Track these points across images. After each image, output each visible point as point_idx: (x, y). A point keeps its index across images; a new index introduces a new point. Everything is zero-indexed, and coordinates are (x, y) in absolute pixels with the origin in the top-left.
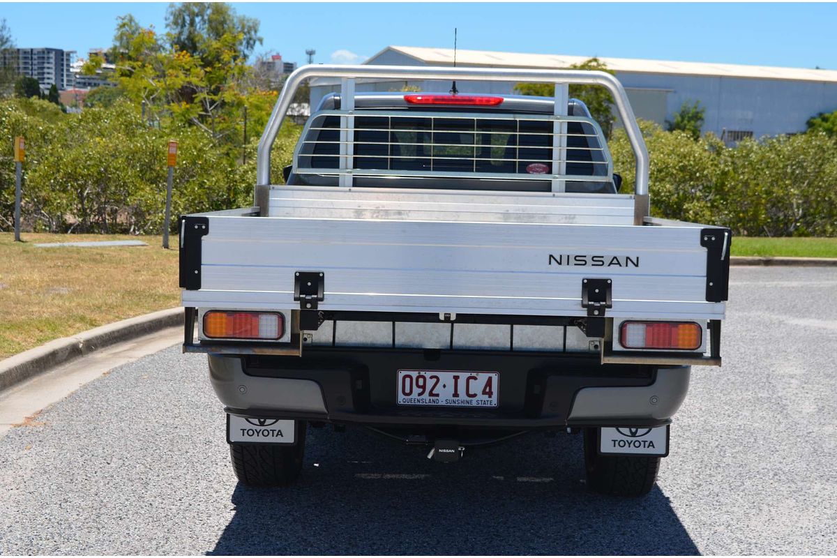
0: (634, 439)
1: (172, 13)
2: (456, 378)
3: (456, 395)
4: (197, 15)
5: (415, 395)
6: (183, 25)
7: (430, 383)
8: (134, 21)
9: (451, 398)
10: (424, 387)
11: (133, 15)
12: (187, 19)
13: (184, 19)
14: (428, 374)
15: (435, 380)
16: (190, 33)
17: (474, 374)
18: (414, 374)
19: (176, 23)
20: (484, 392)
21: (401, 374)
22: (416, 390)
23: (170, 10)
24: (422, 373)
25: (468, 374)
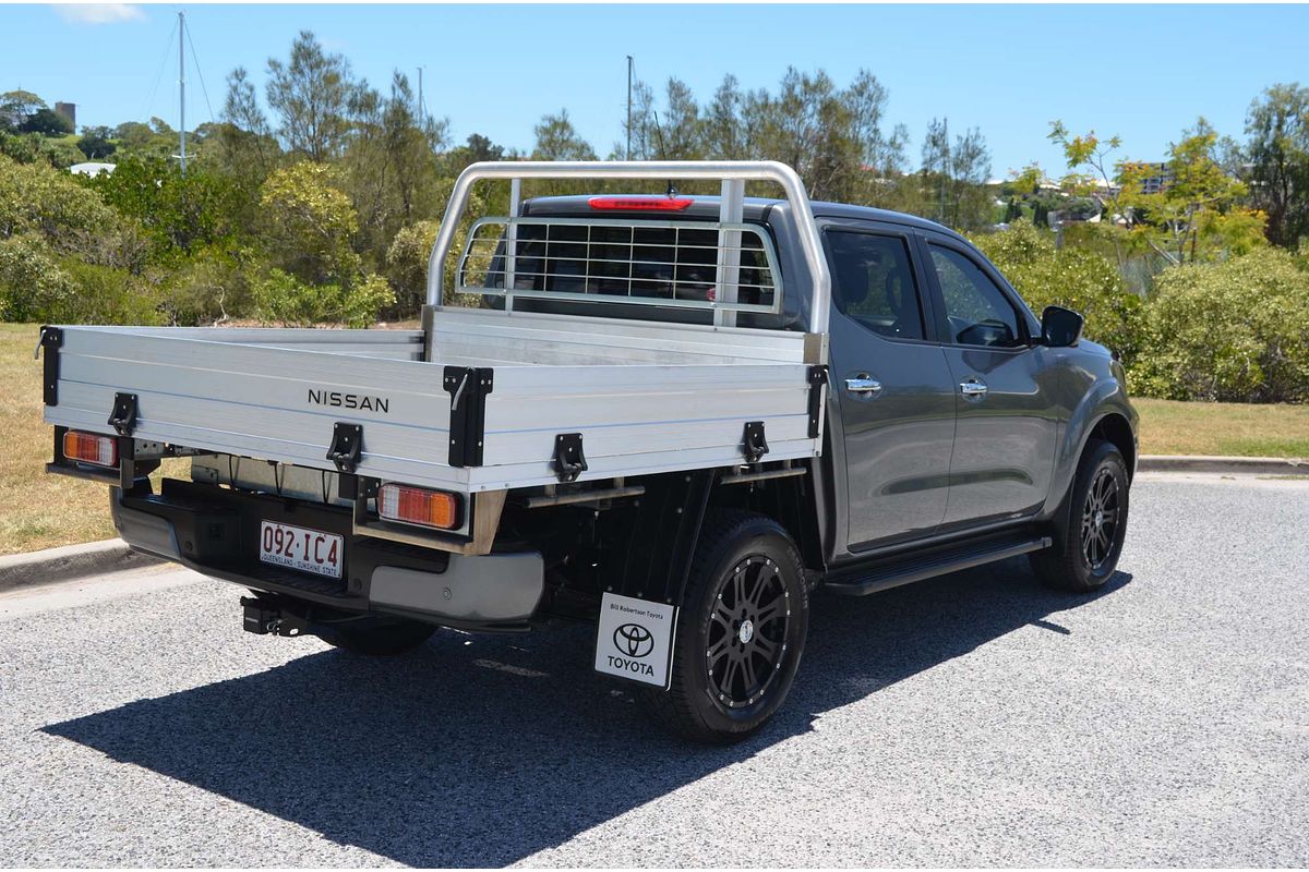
0: (633, 659)
1: (1253, 114)
2: (308, 537)
3: (306, 558)
4: (1289, 114)
5: (273, 552)
6: (1268, 128)
7: (287, 538)
8: (1206, 125)
9: (302, 560)
10: (280, 543)
11: (1205, 118)
12: (1275, 118)
13: (1269, 120)
14: (286, 529)
15: (290, 536)
16: (1277, 136)
17: (323, 535)
18: (274, 526)
19: (1258, 126)
20: (330, 560)
21: (265, 525)
22: (276, 547)
23: (1252, 109)
24: (281, 527)
25: (318, 534)
